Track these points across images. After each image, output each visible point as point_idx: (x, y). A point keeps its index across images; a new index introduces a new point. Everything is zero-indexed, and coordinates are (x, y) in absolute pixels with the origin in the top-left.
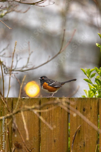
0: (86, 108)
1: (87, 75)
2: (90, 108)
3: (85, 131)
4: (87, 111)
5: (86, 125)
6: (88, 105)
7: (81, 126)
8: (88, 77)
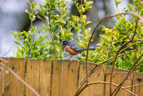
0: (15, 66)
1: (17, 38)
2: (18, 67)
3: (13, 87)
4: (15, 70)
5: (14, 82)
6: (17, 64)
7: (10, 83)
8: (18, 40)
